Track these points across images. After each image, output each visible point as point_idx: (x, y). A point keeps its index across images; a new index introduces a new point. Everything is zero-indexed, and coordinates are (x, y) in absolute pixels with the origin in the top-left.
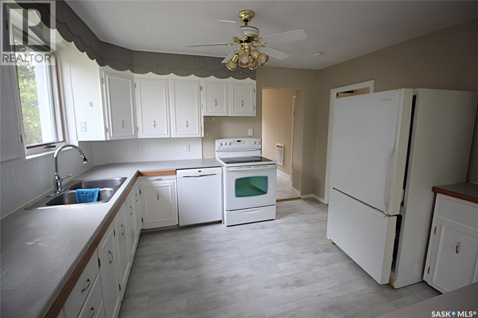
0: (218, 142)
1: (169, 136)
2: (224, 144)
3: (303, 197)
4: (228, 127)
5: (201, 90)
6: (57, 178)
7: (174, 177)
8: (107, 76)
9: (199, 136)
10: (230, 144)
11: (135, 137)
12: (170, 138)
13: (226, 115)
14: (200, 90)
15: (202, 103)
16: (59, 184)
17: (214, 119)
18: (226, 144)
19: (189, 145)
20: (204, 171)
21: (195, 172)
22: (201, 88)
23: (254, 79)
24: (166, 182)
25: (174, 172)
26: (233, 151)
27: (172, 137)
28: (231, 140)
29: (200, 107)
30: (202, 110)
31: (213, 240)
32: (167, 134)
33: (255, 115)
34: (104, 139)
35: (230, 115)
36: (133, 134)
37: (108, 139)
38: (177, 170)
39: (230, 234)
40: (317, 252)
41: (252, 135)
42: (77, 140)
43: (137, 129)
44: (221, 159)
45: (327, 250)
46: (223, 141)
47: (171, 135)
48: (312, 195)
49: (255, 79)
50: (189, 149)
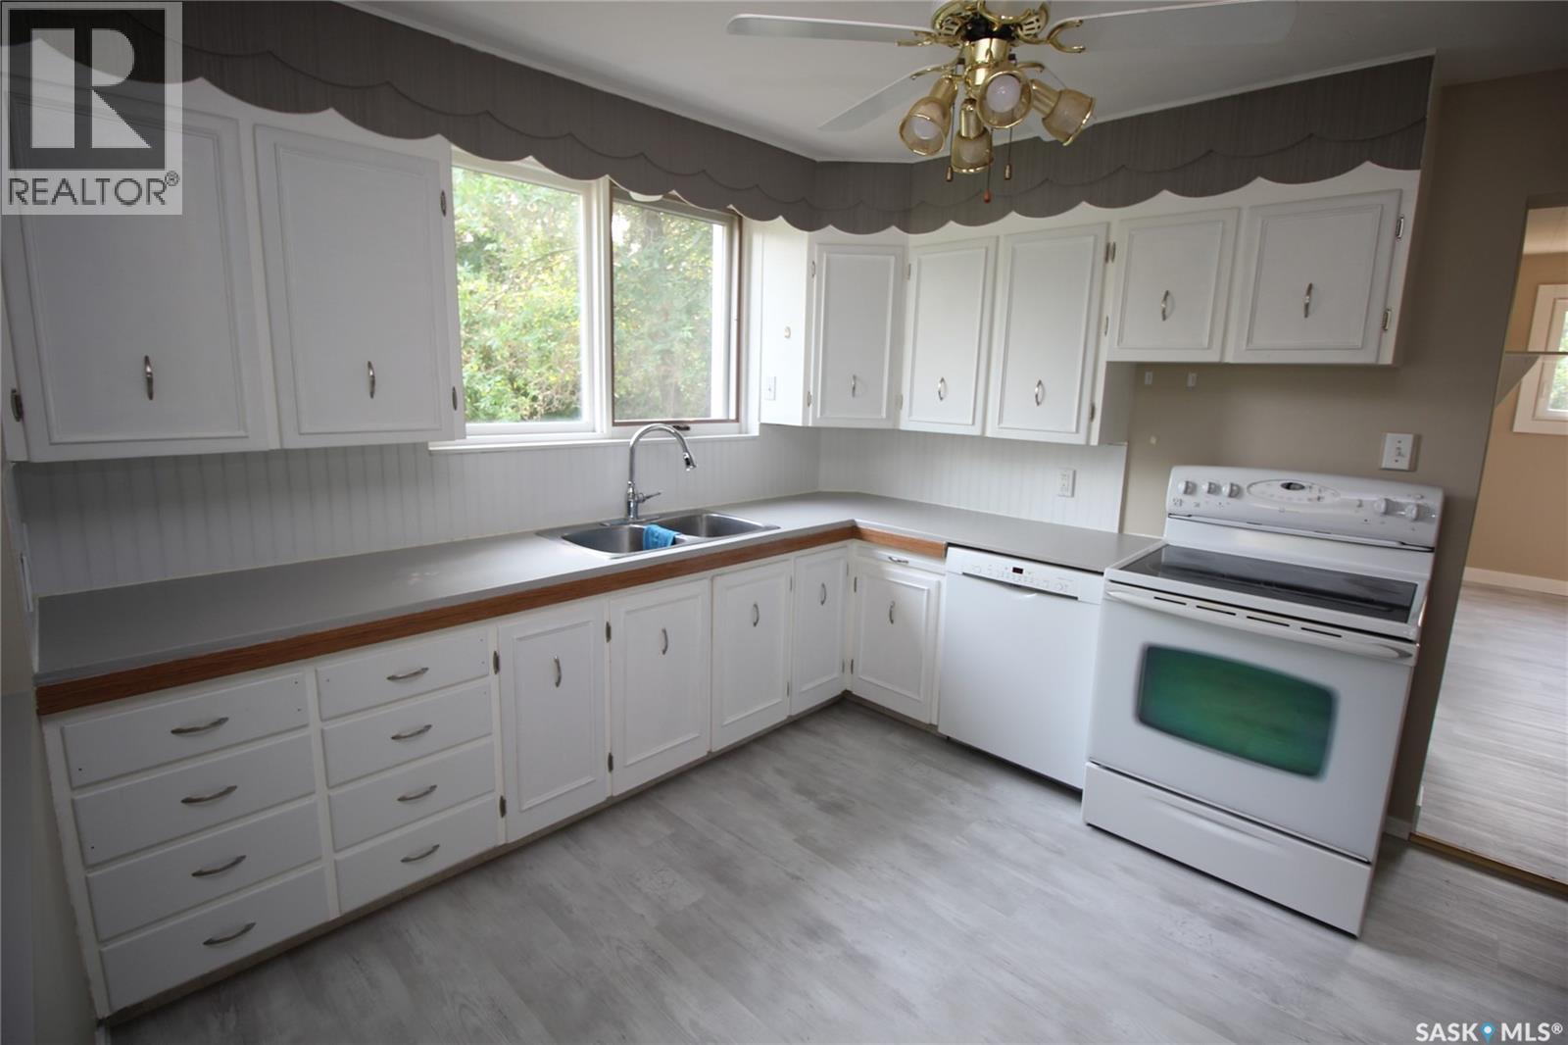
0: (1178, 477)
1: (976, 431)
2: (1203, 487)
5: (1110, 261)
6: (631, 490)
7: (940, 565)
8: (825, 255)
9: (1080, 440)
10: (1236, 493)
11: (888, 425)
12: (982, 440)
13: (1212, 357)
14: (1107, 260)
15: (1108, 311)
16: (632, 505)
17: (1191, 379)
18: (1215, 490)
19: (1075, 473)
20: (1035, 574)
21: (1001, 568)
22: (1110, 252)
24: (916, 575)
25: (942, 551)
26: (1253, 526)
27: (989, 434)
28: (1241, 476)
29: (1099, 326)
30: (1105, 341)
32: (973, 423)
33: (1387, 358)
34: (800, 424)
35: (1229, 359)
36: (884, 415)
37: (810, 425)
38: (950, 545)
41: (1404, 464)
42: (759, 420)
43: (896, 402)
46: (1203, 475)
47: (983, 430)
50: (1070, 487)
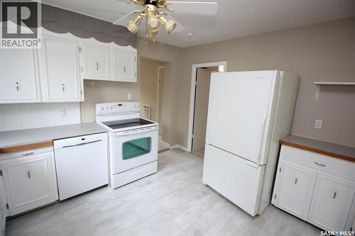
0: (99, 107)
1: (39, 101)
2: (105, 108)
3: (171, 148)
4: (108, 92)
7: (51, 148)
9: (79, 100)
10: (112, 108)
12: (41, 103)
13: (109, 79)
14: (79, 51)
15: (82, 65)
17: (93, 84)
18: (107, 108)
19: (65, 110)
20: (88, 139)
21: (78, 140)
23: (135, 46)
24: (40, 156)
25: (51, 143)
26: (115, 114)
27: (44, 101)
28: (111, 104)
29: (80, 70)
30: (82, 73)
31: (103, 209)
33: (136, 81)
35: (112, 80)
38: (54, 140)
39: (120, 197)
40: (199, 198)
41: (131, 99)
44: (103, 123)
45: (205, 194)
46: (104, 105)
47: (42, 100)
48: (178, 146)
49: (136, 48)
50: (64, 114)
